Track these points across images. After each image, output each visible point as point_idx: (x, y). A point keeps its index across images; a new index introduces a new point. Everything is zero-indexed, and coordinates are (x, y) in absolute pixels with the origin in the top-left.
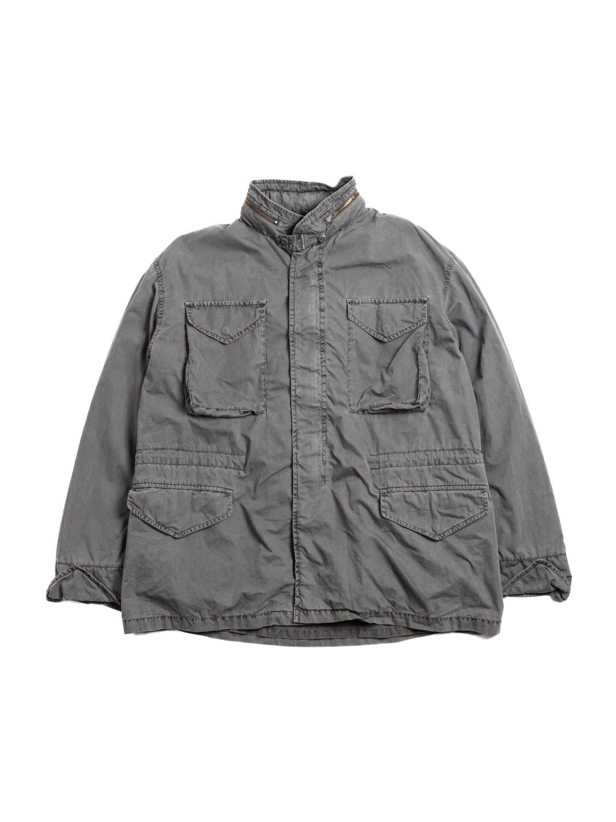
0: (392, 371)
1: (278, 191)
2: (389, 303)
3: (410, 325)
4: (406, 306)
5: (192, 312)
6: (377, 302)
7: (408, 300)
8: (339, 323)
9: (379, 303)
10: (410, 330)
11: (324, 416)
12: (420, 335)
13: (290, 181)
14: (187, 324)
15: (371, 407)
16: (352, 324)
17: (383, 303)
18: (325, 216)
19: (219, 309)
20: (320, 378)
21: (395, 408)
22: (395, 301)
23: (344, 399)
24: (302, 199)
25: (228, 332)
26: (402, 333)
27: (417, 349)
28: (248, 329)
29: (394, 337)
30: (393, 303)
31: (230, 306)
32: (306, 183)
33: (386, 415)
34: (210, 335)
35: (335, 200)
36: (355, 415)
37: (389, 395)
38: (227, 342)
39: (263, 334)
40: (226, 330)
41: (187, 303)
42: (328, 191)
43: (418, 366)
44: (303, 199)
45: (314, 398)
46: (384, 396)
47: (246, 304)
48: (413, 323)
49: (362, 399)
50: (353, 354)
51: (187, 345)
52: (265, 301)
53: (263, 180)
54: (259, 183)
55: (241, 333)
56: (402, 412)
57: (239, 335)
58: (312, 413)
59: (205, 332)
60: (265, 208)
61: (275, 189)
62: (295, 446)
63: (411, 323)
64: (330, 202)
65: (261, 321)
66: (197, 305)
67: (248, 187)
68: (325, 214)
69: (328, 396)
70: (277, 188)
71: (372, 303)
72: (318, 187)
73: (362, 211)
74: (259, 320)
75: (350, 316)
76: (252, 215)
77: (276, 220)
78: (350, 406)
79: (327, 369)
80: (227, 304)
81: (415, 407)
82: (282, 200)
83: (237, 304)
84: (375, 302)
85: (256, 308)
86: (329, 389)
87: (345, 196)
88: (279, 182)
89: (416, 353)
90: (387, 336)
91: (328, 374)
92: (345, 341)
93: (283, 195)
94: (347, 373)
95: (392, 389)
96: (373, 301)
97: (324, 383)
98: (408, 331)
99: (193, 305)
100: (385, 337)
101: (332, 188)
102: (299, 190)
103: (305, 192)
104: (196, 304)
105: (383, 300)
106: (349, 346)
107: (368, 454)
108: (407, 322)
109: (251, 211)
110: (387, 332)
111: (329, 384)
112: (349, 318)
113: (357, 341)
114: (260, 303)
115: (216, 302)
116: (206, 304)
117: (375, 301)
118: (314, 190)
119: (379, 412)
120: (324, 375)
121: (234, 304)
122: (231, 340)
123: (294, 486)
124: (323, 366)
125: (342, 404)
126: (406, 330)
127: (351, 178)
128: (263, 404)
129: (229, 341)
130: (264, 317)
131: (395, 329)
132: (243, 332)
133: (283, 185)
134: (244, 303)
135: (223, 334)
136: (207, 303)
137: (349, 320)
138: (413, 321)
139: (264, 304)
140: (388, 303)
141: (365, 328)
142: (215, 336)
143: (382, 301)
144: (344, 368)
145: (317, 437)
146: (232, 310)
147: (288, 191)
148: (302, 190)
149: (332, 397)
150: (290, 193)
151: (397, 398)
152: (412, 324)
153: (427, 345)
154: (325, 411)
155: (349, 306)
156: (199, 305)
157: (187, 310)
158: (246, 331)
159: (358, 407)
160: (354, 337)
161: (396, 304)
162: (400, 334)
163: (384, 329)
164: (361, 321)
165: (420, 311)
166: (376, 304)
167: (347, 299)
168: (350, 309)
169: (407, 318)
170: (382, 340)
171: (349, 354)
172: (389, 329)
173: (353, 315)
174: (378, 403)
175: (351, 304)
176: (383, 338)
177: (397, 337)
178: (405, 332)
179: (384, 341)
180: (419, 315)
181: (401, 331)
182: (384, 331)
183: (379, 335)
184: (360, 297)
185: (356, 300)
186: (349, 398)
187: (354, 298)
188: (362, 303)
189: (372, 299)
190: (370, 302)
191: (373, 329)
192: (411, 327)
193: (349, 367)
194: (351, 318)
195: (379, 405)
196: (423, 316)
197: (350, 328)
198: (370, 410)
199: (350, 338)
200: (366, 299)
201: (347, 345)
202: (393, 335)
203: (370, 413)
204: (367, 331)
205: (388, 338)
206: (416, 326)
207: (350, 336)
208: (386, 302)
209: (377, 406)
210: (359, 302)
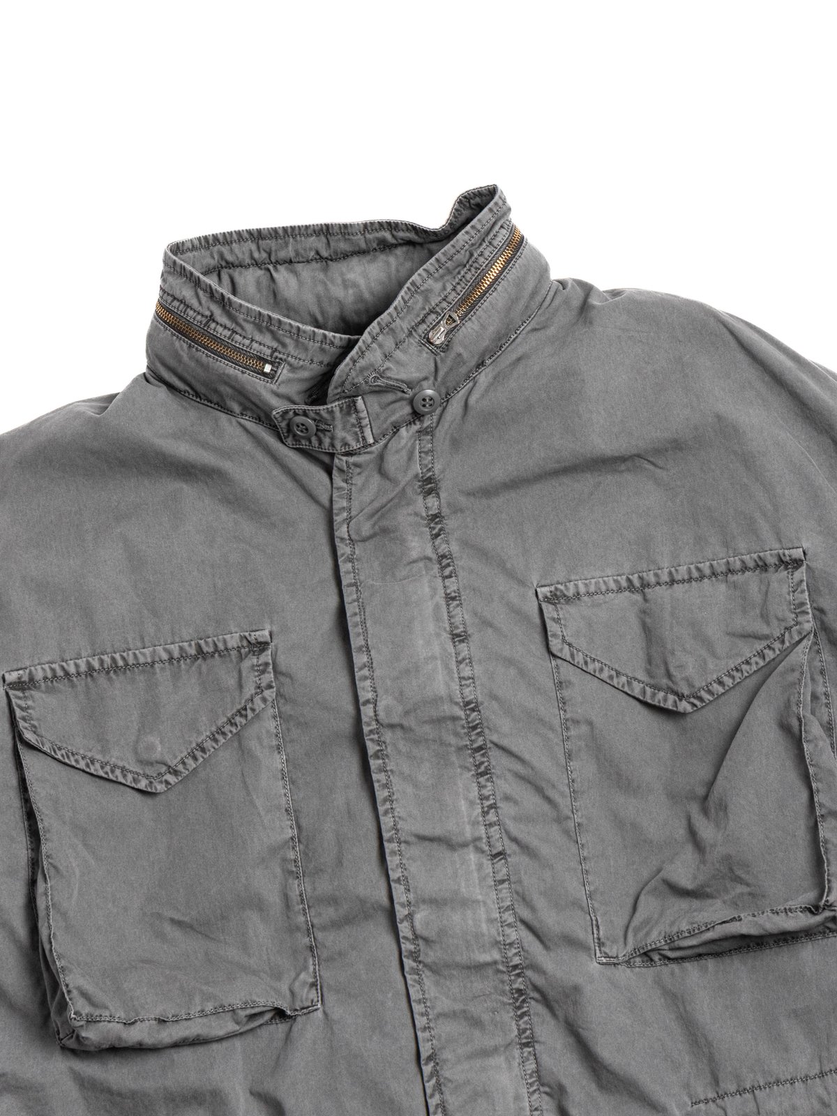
0: (723, 807)
1: (257, 264)
2: (678, 582)
3: (759, 645)
4: (735, 586)
5: (30, 703)
6: (637, 583)
7: (738, 565)
8: (522, 673)
9: (645, 585)
10: (762, 663)
11: (519, 991)
12: (797, 674)
13: (293, 228)
14: (19, 746)
15: (670, 939)
16: (567, 671)
17: (658, 583)
18: (424, 326)
19: (119, 681)
20: (487, 863)
21: (753, 931)
22: (695, 574)
23: (577, 926)
24: (339, 281)
25: (159, 752)
26: (737, 675)
27: (795, 723)
28: (224, 734)
29: (710, 692)
30: (690, 579)
31: (153, 662)
32: (345, 229)
33: (727, 960)
34: (101, 773)
35: (449, 271)
36: (623, 974)
37: (726, 891)
38: (160, 788)
39: (274, 743)
40: (150, 748)
41: (12, 677)
42: (421, 245)
43: (806, 779)
44: (344, 281)
45: (478, 936)
46: (709, 896)
47: (205, 649)
48: (766, 637)
49: (637, 914)
50: (585, 768)
51: (30, 816)
52: (266, 633)
53: (206, 238)
54: (194, 248)
55: (203, 750)
56: (786, 941)
57: (195, 758)
58: (478, 985)
59: (82, 765)
60: (225, 327)
61: (248, 261)
62: (437, 1107)
63: (757, 638)
64: (436, 280)
65: (264, 700)
66: (45, 678)
67: (160, 267)
68: (423, 321)
69: (523, 922)
70: (252, 258)
71: (620, 590)
72: (387, 235)
73: (544, 292)
74: (257, 700)
75: (555, 644)
76: (185, 358)
77: (266, 361)
78: (601, 944)
79: (507, 832)
80: (142, 660)
82: (275, 295)
83: (176, 654)
84: (631, 587)
85: (241, 658)
86: (524, 899)
87: (481, 254)
88: (257, 236)
89: (795, 738)
90: (686, 692)
91: (511, 848)
92: (552, 728)
93: (275, 275)
94: (573, 835)
95: (731, 870)
96: (624, 584)
97: (502, 882)
98: (754, 668)
99: (32, 679)
100: (681, 697)
101: (435, 233)
102: (325, 254)
103: (346, 256)
104: (39, 675)
105: (656, 575)
106: (568, 745)
107: (687, 1099)
108: (746, 636)
109: (181, 345)
110: (687, 680)
111: (520, 882)
112: (554, 650)
113: (590, 723)
114: (252, 639)
115: (105, 658)
116: (72, 670)
117: (629, 580)
118: (375, 245)
119: (701, 950)
120: (500, 854)
121: (165, 656)
122: (171, 779)
124: (491, 825)
125: (572, 942)
126: (748, 663)
127: (491, 192)
128: (311, 980)
129: (167, 783)
130: (270, 687)
131: (711, 666)
132: (209, 744)
133: (272, 244)
134: (199, 647)
135: (141, 762)
136: (77, 666)
137: (555, 656)
138: (766, 630)
139: (266, 643)
140: (673, 582)
141: (611, 677)
142: (118, 772)
143: (652, 579)
144: (560, 820)
145: (504, 1065)
146: (163, 675)
147: (291, 262)
148: (336, 253)
149: (535, 924)
150: (299, 267)
151: (756, 897)
152: (765, 643)
153: (827, 705)
154: (518, 975)
155: (549, 610)
156: (49, 675)
157: (14, 701)
158: (216, 741)
159: (625, 944)
160: (579, 711)
161: (701, 581)
162: (731, 681)
163: (674, 673)
164: (593, 656)
165: (787, 597)
166: (633, 592)
167: (538, 590)
168: (553, 619)
169: (745, 623)
170: (675, 709)
171: (571, 772)
172: (691, 670)
173: (564, 640)
174: (692, 923)
175: (554, 604)
176: (675, 702)
177: (723, 691)
178: (748, 673)
179: (679, 710)
180: (786, 608)
181: (732, 669)
182: (673, 679)
183: (661, 695)
184: (578, 578)
185: (566, 586)
186: (593, 918)
187: (558, 583)
188: (588, 594)
189: (619, 578)
190: (615, 588)
191: (639, 677)
192: (762, 651)
193: (580, 814)
194: (561, 650)
195: (699, 929)
196: (797, 611)
197: (561, 682)
198: (671, 949)
199: (568, 716)
200: (600, 580)
201: (562, 743)
202: (707, 687)
203: (669, 959)
204: (620, 687)
205: (692, 700)
206: (780, 646)
207: (565, 711)
208: (668, 580)
209: (690, 932)
210: (578, 594)
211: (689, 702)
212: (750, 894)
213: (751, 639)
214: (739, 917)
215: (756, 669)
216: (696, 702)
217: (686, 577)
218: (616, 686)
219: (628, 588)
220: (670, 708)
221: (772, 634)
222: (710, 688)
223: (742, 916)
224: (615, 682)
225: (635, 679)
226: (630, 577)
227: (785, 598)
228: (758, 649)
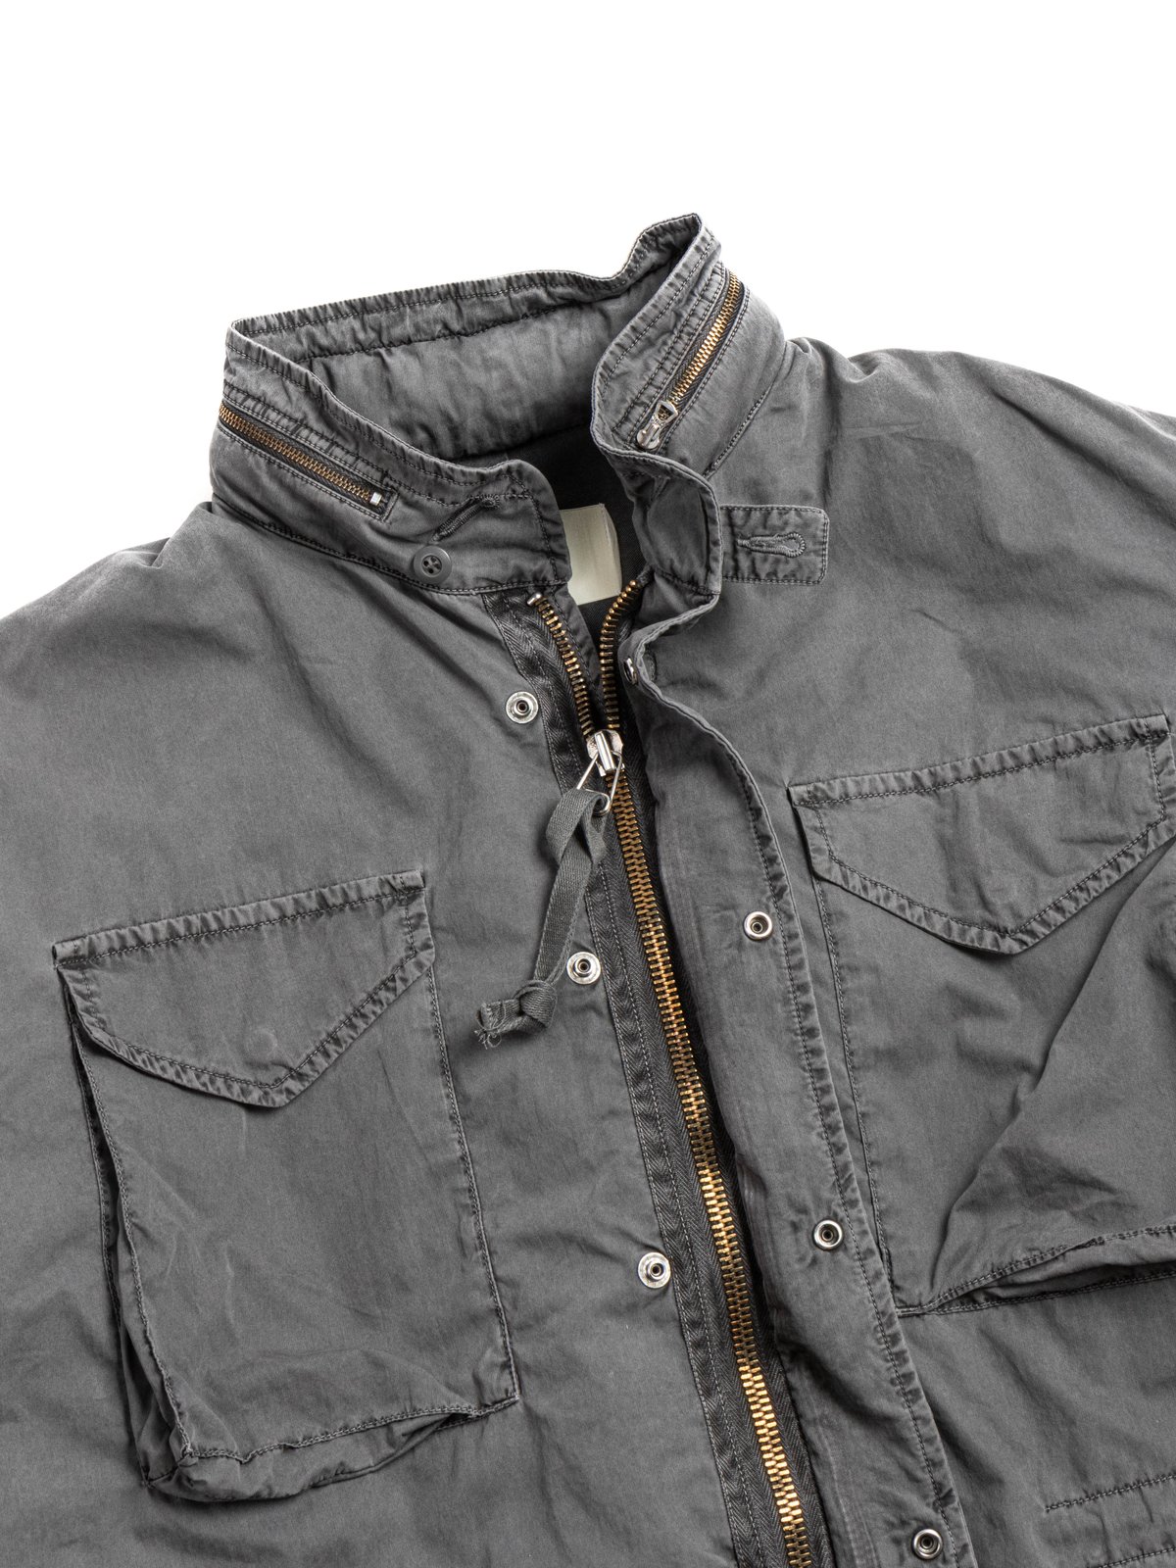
2: (987, 775)
3: (1110, 853)
4: (1067, 774)
5: (93, 987)
6: (927, 781)
7: (1069, 744)
9: (939, 783)
10: (1116, 877)
14: (81, 1051)
15: (1001, 1274)
16: (838, 899)
17: (958, 780)
19: (213, 950)
22: (1009, 762)
25: (275, 1049)
26: (1082, 896)
28: (364, 1016)
30: (1003, 770)
31: (258, 924)
33: (1082, 1300)
37: (1077, 1200)
38: (280, 1100)
40: (262, 1043)
41: (65, 950)
47: (331, 900)
48: (1120, 840)
49: (950, 1240)
50: (869, 1034)
52: (417, 874)
55: (337, 1041)
57: (326, 1055)
59: (169, 1074)
63: (1110, 842)
65: (419, 965)
71: (904, 791)
74: (410, 965)
75: (820, 863)
80: (241, 920)
83: (290, 910)
84: (919, 787)
85: (381, 911)
90: (1010, 925)
94: (857, 1129)
96: (909, 782)
98: (1106, 884)
99: (92, 951)
100: (1003, 932)
104: (102, 945)
105: (955, 768)
106: (844, 1002)
107: (1040, 1501)
108: (1089, 841)
110: (1011, 907)
112: (819, 870)
113: (875, 970)
114: (397, 884)
115: (194, 918)
117: (916, 778)
119: (1044, 1287)
121: (274, 913)
122: (295, 1086)
126: (1095, 877)
128: (501, 1359)
129: (289, 1092)
130: (426, 946)
131: (1043, 887)
132: (344, 1033)
134: (322, 898)
135: (250, 1065)
137: (820, 879)
138: (1119, 829)
139: (418, 888)
140: (979, 775)
141: (900, 908)
142: (218, 1081)
143: (950, 775)
146: (268, 939)
152: (1118, 849)
155: (808, 818)
156: (118, 945)
157: (72, 984)
158: (354, 1027)
159: (933, 1284)
160: (857, 953)
161: (1018, 771)
162: (1073, 905)
163: (993, 900)
164: (874, 879)
165: (1149, 781)
166: (922, 794)
167: (791, 789)
168: (815, 829)
169: (1087, 824)
170: (996, 949)
171: (849, 1042)
172: (1016, 893)
173: (832, 858)
174: (1031, 1250)
175: (815, 809)
176: (996, 940)
177: (1063, 920)
178: (1097, 891)
179: (1001, 951)
180: (1148, 796)
181: (1074, 889)
182: (991, 907)
183: (974, 931)
184: (845, 773)
185: (829, 784)
186: (884, 1250)
187: (819, 780)
188: (861, 795)
189: (902, 774)
190: (897, 789)
191: (940, 909)
192: (1115, 860)
193: (863, 1099)
194: (829, 870)
195: (1042, 1258)
196: (1165, 799)
197: (829, 915)
198: (1001, 1286)
199: (843, 961)
200: (877, 776)
201: (834, 1001)
202: (1040, 916)
203: (999, 1299)
204: (915, 921)
205: (1020, 936)
206: (1141, 850)
207: (838, 954)
208: (972, 774)
209: (1029, 1263)
210: (847, 795)
211: (1015, 940)
212: (1114, 1204)
213: (1098, 845)
214: (1100, 1238)
215: (1108, 885)
216: (1026, 938)
217: (997, 768)
218: (910, 920)
219: (915, 788)
220: (989, 948)
221: (1129, 834)
222: (1045, 916)
223: (1105, 1237)
224: (908, 915)
225: (935, 911)
226: (918, 773)
227: (1147, 784)
228: (1109, 857)
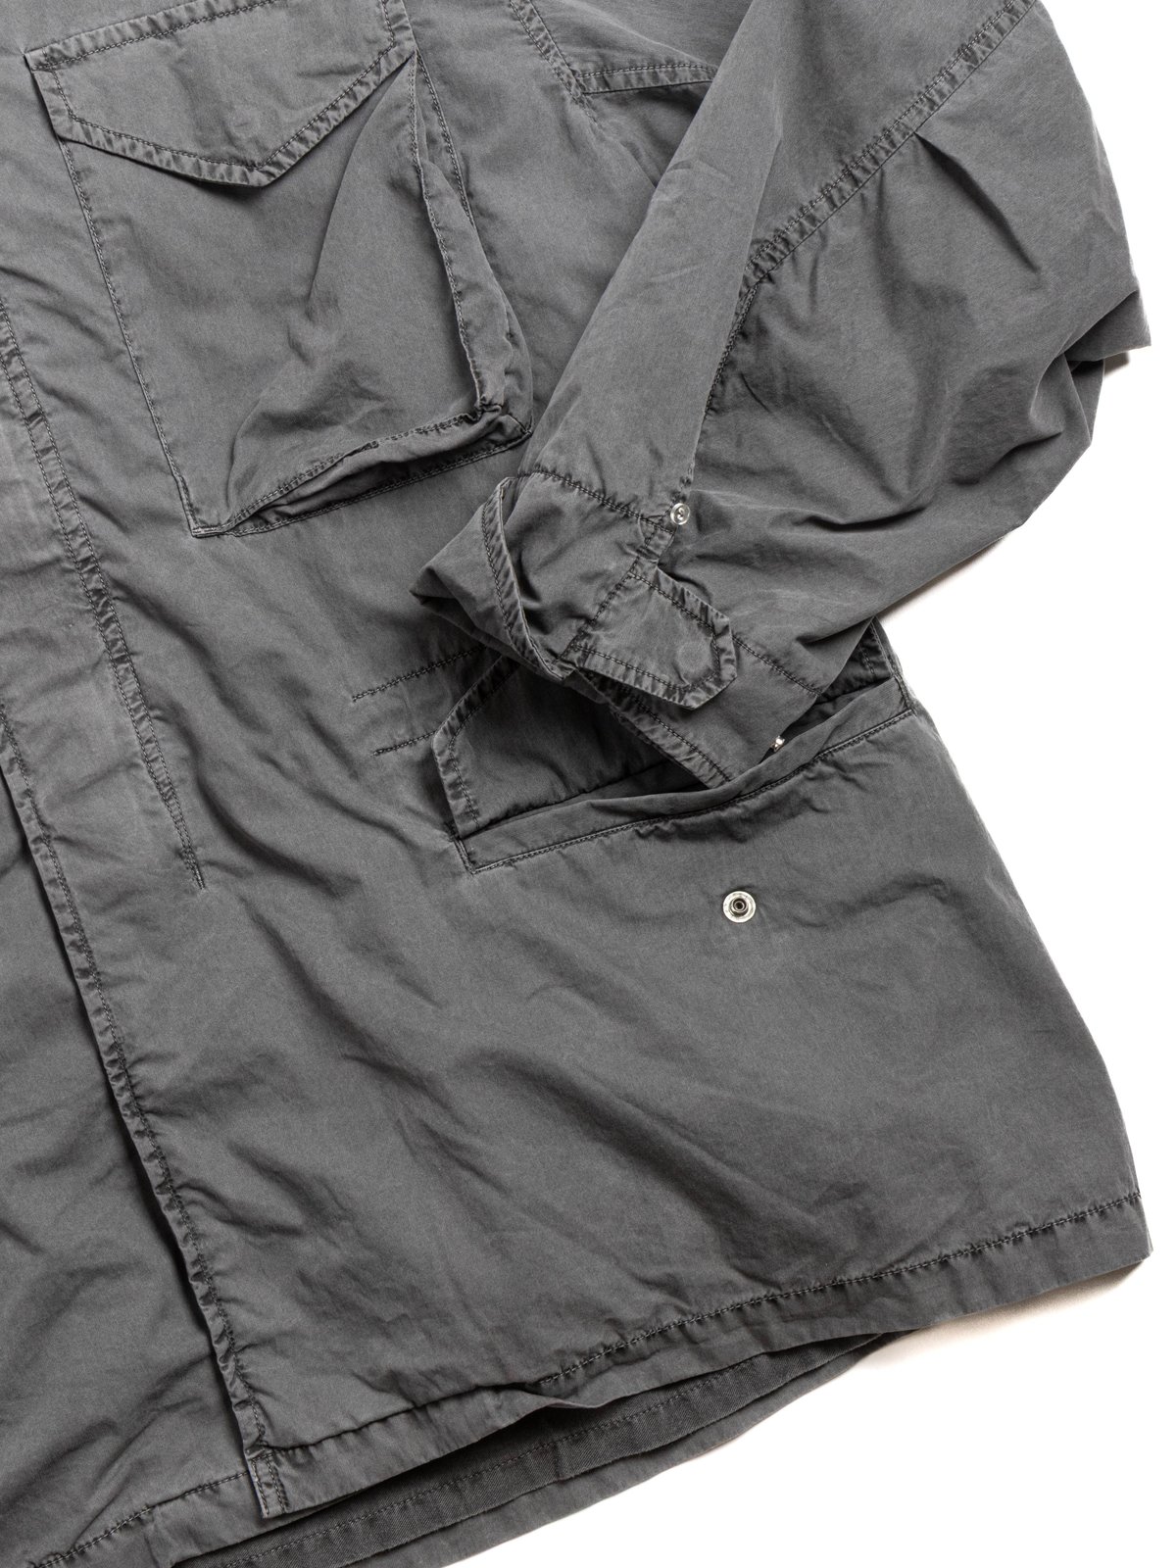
0: (331, 301)
2: (222, 15)
3: (346, 83)
8: (22, 167)
9: (175, 25)
10: (353, 105)
11: (98, 592)
12: (404, 112)
15: (287, 490)
16: (83, 157)
17: (194, 20)
20: (19, 428)
23: (155, 491)
26: (323, 126)
27: (411, 174)
29: (289, 154)
30: (236, 10)
33: (365, 505)
36: (231, 545)
37: (350, 412)
43: (433, 247)
45: (26, 528)
46: (328, 423)
48: (354, 70)
49: (236, 464)
50: (132, 282)
56: (439, 467)
58: (42, 593)
62: (12, 761)
63: (343, 72)
69: (85, 499)
71: (142, 36)
75: (61, 123)
78: (194, 511)
79: (41, 384)
81: (479, 426)
84: (156, 30)
86: (80, 468)
89: (411, 195)
90: (257, 159)
91: (49, 403)
92: (76, 236)
94: (132, 373)
95: (354, 382)
96: (146, 28)
97: (46, 451)
98: (344, 113)
100: (251, 166)
105: (189, 9)
106: (103, 255)
107: (344, 693)
108: (326, 74)
110: (256, 141)
111: (70, 446)
112: (61, 131)
113: (127, 221)
117: (152, 22)
119: (328, 497)
120: (35, 415)
123: (67, 938)
124: (16, 378)
125: (158, 518)
126: (334, 107)
131: (285, 117)
137: (64, 140)
138: (353, 60)
140: (213, 16)
141: (149, 155)
143: (185, 16)
144: (111, 356)
145: (94, 692)
149: (101, 498)
151: (390, 416)
152: (353, 78)
153: (448, 150)
154: (92, 571)
155: (44, 79)
159: (228, 506)
160: (109, 206)
161: (251, 10)
162: (315, 135)
163: (238, 135)
164: (117, 131)
165: (377, 10)
166: (160, 38)
167: (28, 56)
168: (53, 91)
169: (322, 57)
170: (245, 183)
171: (114, 291)
172: (259, 126)
173: (72, 116)
174: (313, 462)
175: (52, 71)
176: (244, 174)
177: (307, 150)
178: (336, 120)
179: (250, 184)
180: (376, 25)
181: (314, 120)
182: (238, 143)
183: (223, 167)
184: (79, 30)
185: (64, 44)
186: (178, 479)
187: (54, 42)
188: (98, 49)
189: (137, 21)
190: (134, 36)
191: (188, 149)
192: (351, 89)
193: (135, 344)
194: (70, 130)
195: (323, 467)
196: (393, 27)
197: (78, 173)
198: (291, 503)
199: (96, 215)
200: (111, 27)
201: (93, 254)
202: (285, 147)
203: (289, 516)
204: (164, 166)
205: (267, 168)
206: (375, 78)
207: (90, 210)
208: (206, 14)
209: (311, 474)
210: (84, 52)
211: (262, 172)
212: (384, 411)
213: (333, 76)
214: (374, 442)
215: (346, 114)
216: (272, 169)
217: (231, 7)
218: (159, 165)
219: (153, 33)
220: (239, 182)
221: (362, 63)
222: (289, 148)
223: (378, 441)
224: (156, 161)
225: (184, 152)
226: (153, 17)
227: (375, 12)
228: (346, 88)
